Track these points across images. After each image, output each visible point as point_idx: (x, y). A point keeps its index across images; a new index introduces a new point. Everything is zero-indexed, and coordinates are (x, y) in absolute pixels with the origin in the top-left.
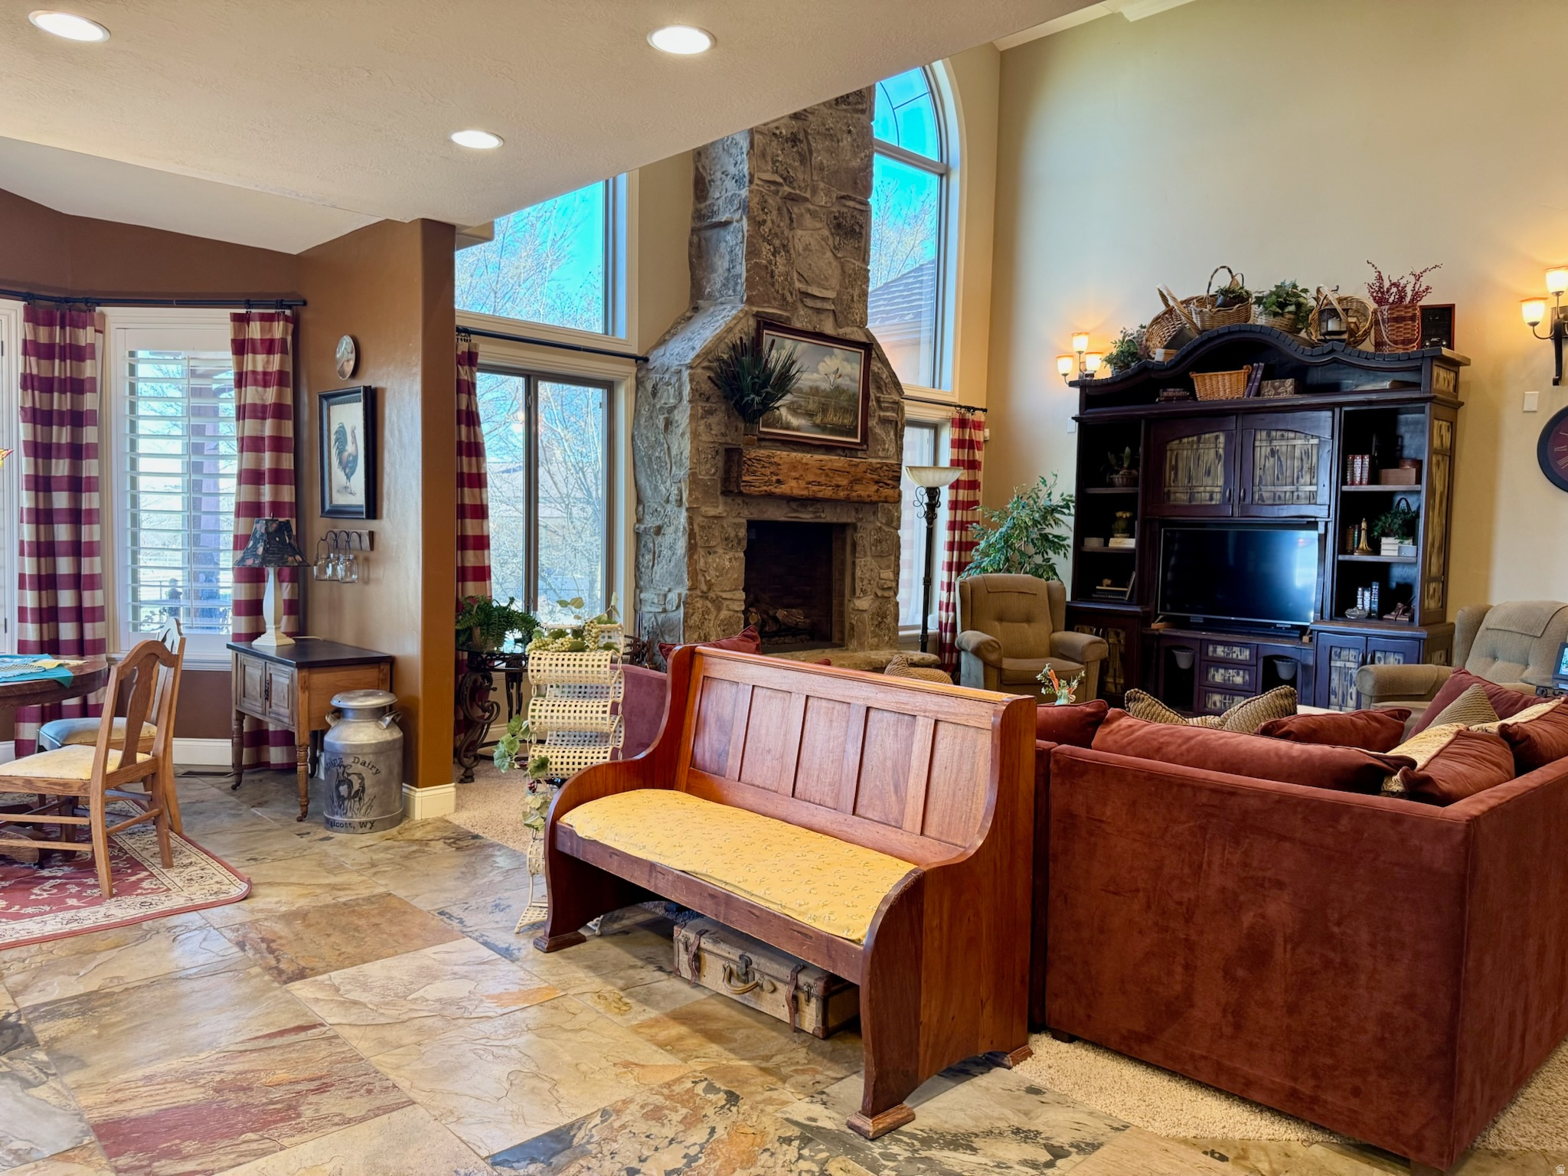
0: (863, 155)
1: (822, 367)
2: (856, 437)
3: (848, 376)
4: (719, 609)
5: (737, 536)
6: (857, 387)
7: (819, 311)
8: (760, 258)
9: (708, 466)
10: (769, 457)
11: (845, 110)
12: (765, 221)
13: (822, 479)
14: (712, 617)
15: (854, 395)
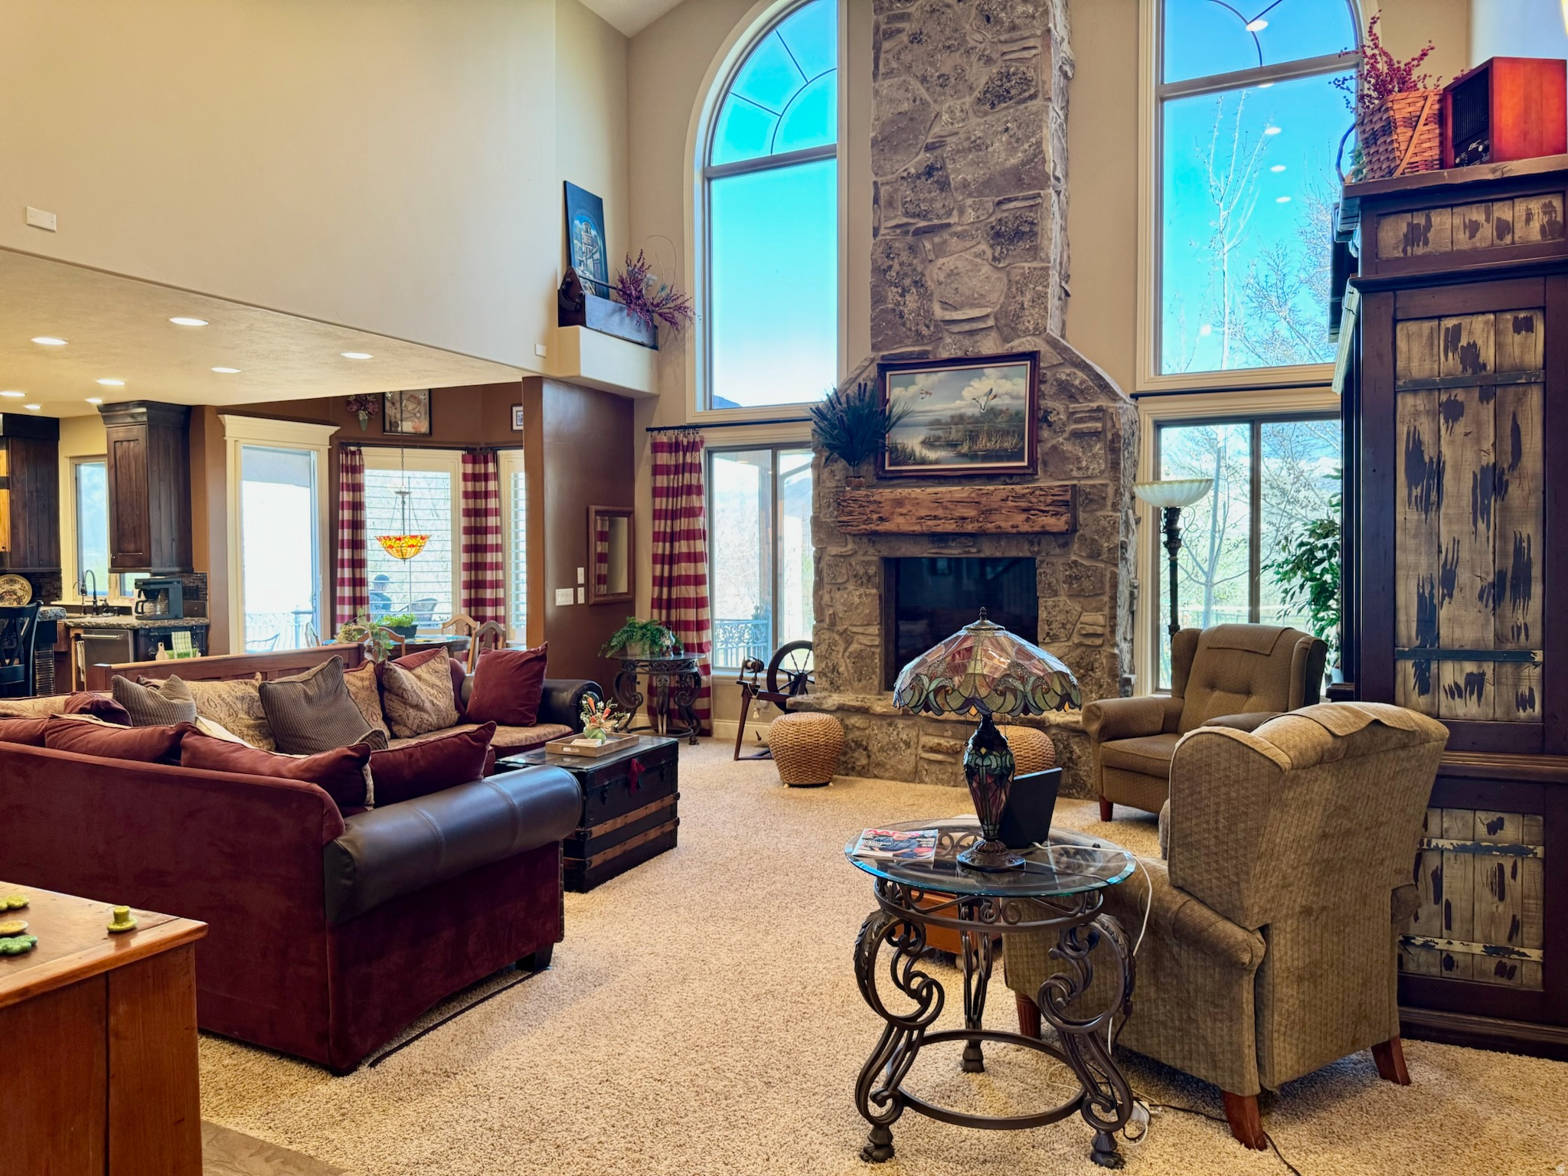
0: (1026, 146)
1: (967, 393)
2: (1023, 460)
3: (1007, 394)
4: (848, 643)
5: (866, 573)
6: (1024, 405)
7: (972, 333)
8: (886, 303)
9: (831, 509)
10: (867, 496)
11: (1007, 108)
12: (890, 267)
13: (940, 512)
14: (841, 649)
15: (1017, 413)
